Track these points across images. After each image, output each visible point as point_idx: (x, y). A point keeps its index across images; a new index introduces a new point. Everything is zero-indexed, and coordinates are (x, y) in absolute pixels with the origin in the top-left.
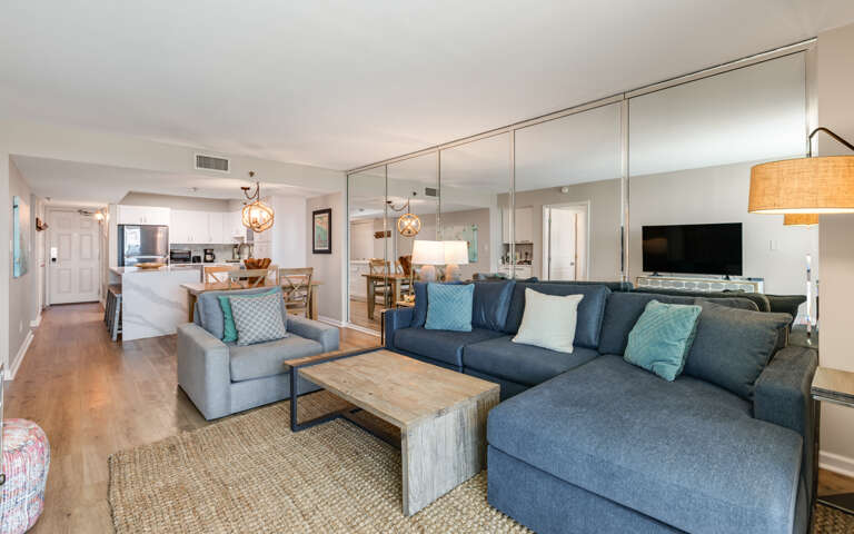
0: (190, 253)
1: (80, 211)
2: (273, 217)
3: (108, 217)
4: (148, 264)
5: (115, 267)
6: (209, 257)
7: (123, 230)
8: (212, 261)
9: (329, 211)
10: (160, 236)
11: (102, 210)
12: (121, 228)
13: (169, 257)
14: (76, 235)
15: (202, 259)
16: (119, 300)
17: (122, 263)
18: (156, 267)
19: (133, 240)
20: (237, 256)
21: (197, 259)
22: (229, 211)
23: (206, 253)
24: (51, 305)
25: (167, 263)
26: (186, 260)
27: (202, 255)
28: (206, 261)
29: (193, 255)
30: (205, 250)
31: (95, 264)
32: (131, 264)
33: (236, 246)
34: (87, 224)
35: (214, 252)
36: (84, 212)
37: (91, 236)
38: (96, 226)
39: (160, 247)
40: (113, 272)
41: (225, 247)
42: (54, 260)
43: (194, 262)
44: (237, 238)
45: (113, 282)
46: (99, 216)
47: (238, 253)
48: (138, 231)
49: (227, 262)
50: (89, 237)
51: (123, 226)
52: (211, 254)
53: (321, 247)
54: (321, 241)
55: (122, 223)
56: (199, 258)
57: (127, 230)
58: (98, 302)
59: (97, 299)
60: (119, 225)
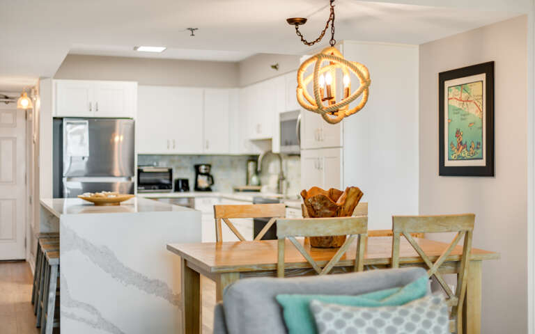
0: (170, 171)
2: (367, 83)
3: (38, 103)
4: (103, 195)
5: (48, 201)
6: (203, 182)
7: (61, 126)
8: (208, 189)
9: (488, 69)
10: (118, 139)
11: (29, 92)
12: (59, 122)
13: (135, 179)
15: (191, 184)
16: (54, 270)
17: (59, 193)
18: (116, 202)
19: (77, 146)
20: (254, 179)
21: (183, 185)
23: (198, 173)
25: (132, 192)
26: (163, 187)
27: (190, 175)
28: (197, 189)
29: (175, 176)
30: (197, 168)
31: (19, 191)
32: (74, 194)
33: (254, 158)
34: (9, 118)
35: (213, 172)
37: (14, 139)
38: (21, 121)
39: (119, 162)
40: (45, 209)
41: (232, 161)
43: (177, 190)
44: (257, 142)
45: (46, 230)
46: (24, 103)
47: (257, 173)
48: (84, 128)
49: (237, 190)
50: (11, 142)
51: (61, 119)
52: (207, 174)
53: (463, 159)
54: (465, 146)
55: (59, 115)
56: (185, 182)
57: (67, 128)
58: (24, 261)
59: (24, 258)
60: (55, 118)
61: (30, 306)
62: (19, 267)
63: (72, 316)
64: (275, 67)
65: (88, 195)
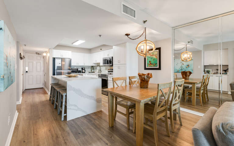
0: (78, 69)
1: (36, 53)
3: (48, 55)
4: (71, 75)
7: (54, 60)
8: (84, 72)
9: (159, 49)
11: (46, 52)
14: (35, 62)
21: (80, 72)
22: (90, 53)
24: (26, 90)
26: (76, 72)
27: (81, 70)
28: (82, 72)
30: (82, 68)
33: (92, 67)
34: (39, 58)
36: (38, 53)
37: (40, 62)
38: (42, 59)
41: (88, 67)
42: (27, 72)
47: (93, 69)
48: (60, 60)
49: (90, 72)
50: (39, 63)
51: (55, 58)
52: (84, 70)
53: (151, 66)
54: (152, 64)
55: (54, 57)
56: (80, 71)
57: (56, 60)
58: (43, 88)
59: (42, 87)
60: (53, 58)
61: (49, 101)
62: (42, 89)
63: (71, 109)
64: (101, 49)
65: (67, 75)
